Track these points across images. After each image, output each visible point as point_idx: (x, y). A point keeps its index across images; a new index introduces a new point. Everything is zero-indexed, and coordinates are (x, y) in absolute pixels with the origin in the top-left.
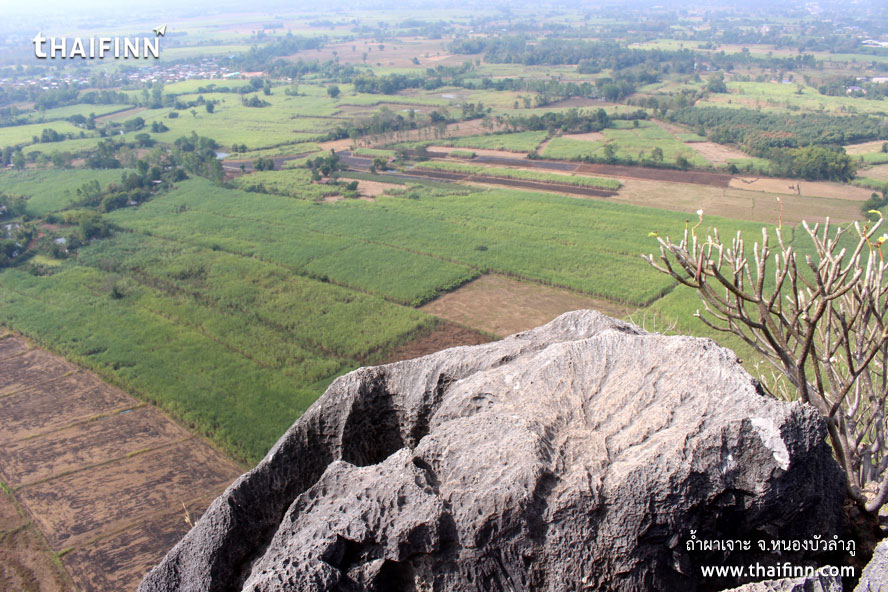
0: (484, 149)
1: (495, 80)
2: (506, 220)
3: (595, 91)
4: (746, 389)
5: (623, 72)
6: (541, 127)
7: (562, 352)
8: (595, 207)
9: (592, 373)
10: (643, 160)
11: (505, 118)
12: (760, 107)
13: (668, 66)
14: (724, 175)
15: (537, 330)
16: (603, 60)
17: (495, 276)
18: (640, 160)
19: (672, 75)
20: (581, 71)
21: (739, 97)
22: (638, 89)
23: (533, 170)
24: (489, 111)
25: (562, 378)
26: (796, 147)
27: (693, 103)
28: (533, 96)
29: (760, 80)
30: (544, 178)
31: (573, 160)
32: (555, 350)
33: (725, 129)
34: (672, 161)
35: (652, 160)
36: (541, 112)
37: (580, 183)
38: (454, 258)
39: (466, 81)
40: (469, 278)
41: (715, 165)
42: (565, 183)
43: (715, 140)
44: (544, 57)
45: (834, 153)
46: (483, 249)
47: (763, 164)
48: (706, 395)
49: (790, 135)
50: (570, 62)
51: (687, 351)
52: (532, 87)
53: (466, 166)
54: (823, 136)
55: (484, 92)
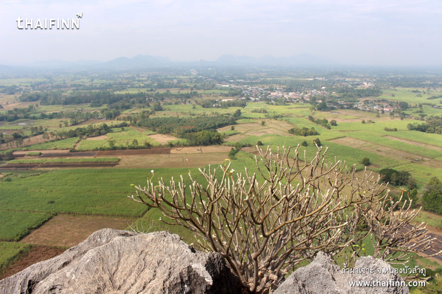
0: (45, 150)
1: (47, 114)
2: (62, 185)
3: (100, 115)
4: (187, 252)
5: (113, 105)
6: (75, 136)
7: (95, 253)
8: (108, 172)
9: (112, 261)
10: (129, 146)
11: (55, 132)
12: (178, 116)
13: (134, 101)
14: (168, 148)
15: (80, 244)
16: (102, 100)
17: (61, 216)
18: (127, 146)
19: (137, 105)
20: (92, 106)
21: (168, 112)
22: (121, 112)
23: (74, 158)
24: (46, 130)
25: (97, 267)
26: (197, 132)
27: (148, 117)
28: (69, 120)
29: (176, 103)
30: (80, 161)
31: (94, 150)
32: (91, 253)
33: (164, 127)
34: (143, 145)
35: (133, 145)
36: (74, 128)
37: (99, 161)
38: (36, 210)
39: (32, 115)
40: (46, 219)
41: (163, 144)
42: (91, 162)
43: (161, 132)
44: (72, 100)
45: (213, 133)
46: (52, 202)
47: (184, 141)
48: (169, 259)
49: (193, 127)
50: (86, 102)
51: (156, 239)
52: (68, 116)
53: (37, 160)
54: (207, 126)
55: (42, 120)
